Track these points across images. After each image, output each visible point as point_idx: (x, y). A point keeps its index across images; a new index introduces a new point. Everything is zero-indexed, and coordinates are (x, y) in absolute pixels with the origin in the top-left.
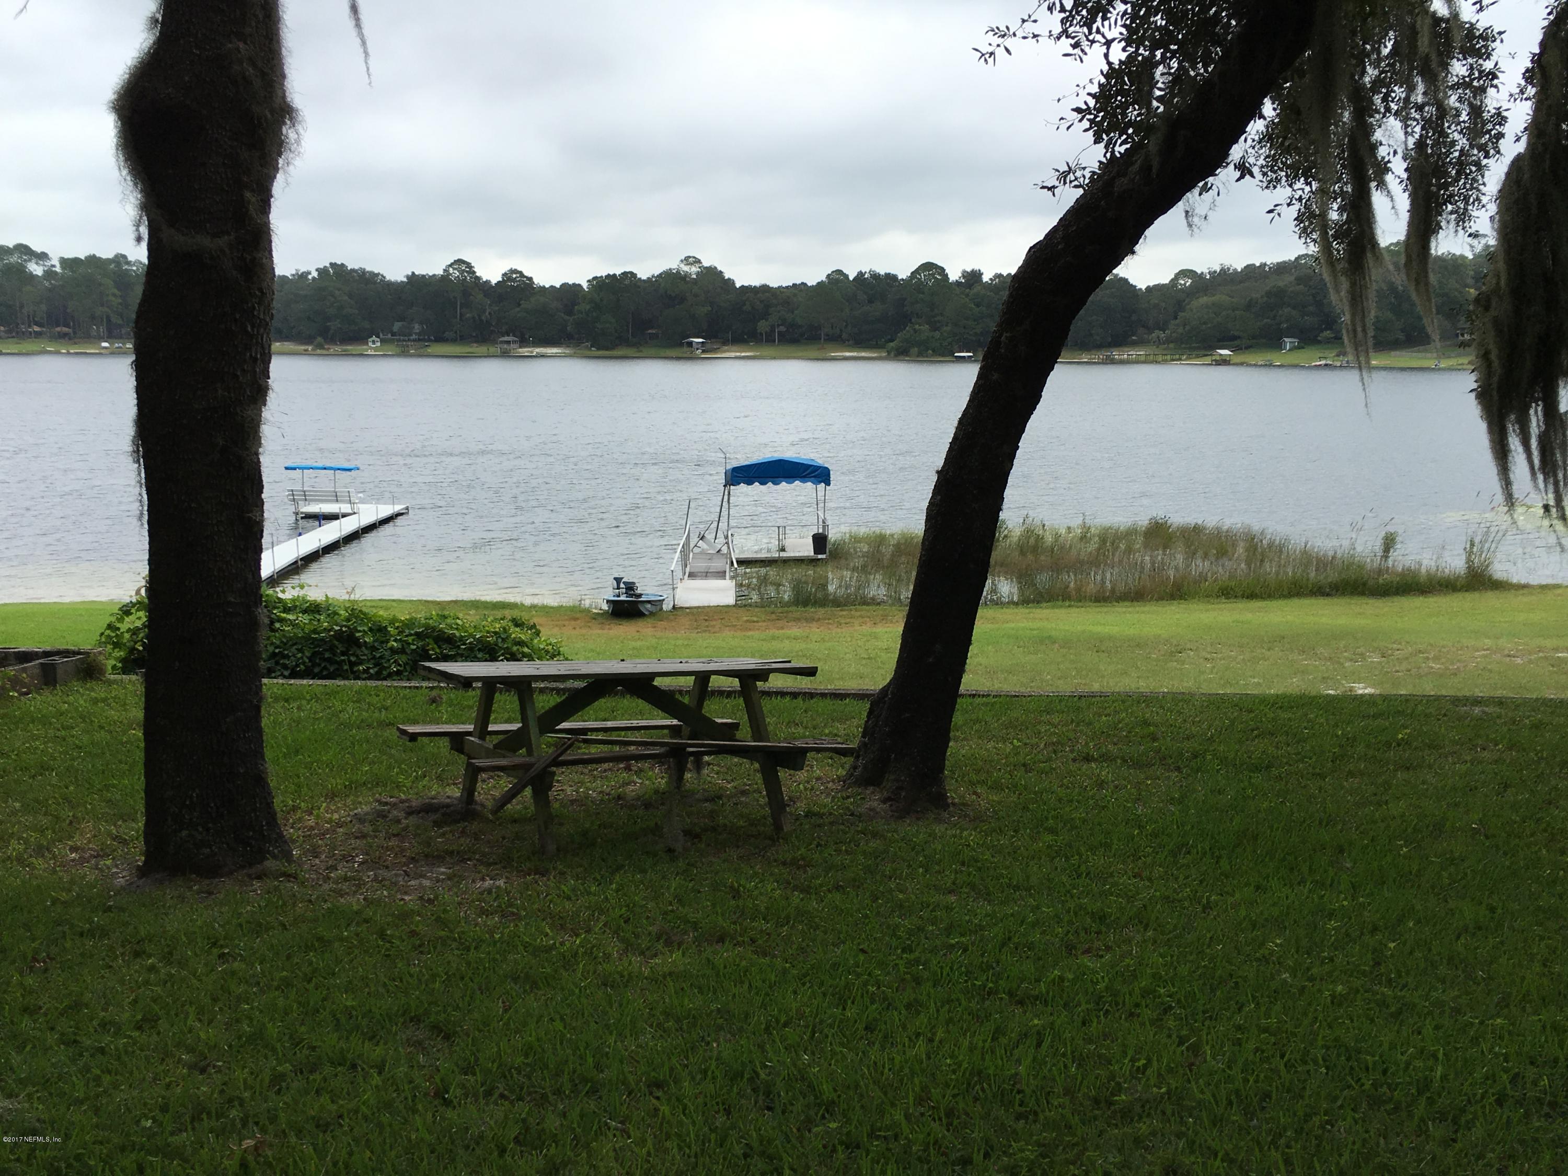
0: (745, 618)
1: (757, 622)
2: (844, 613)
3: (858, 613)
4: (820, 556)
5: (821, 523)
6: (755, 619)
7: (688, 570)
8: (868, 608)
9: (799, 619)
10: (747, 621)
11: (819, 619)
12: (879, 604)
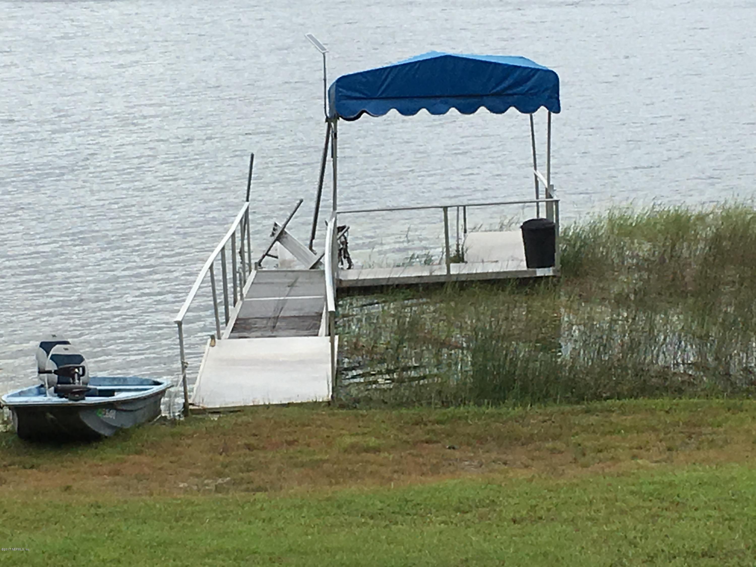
0: (348, 440)
1: (377, 450)
2: (593, 419)
3: (628, 420)
4: (540, 272)
5: (542, 196)
6: (372, 441)
7: (234, 314)
8: (652, 403)
9: (482, 440)
10: (353, 446)
11: (531, 438)
12: (679, 391)
